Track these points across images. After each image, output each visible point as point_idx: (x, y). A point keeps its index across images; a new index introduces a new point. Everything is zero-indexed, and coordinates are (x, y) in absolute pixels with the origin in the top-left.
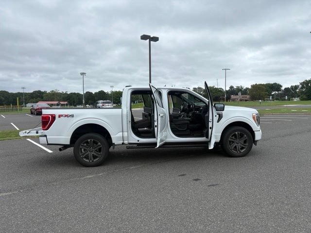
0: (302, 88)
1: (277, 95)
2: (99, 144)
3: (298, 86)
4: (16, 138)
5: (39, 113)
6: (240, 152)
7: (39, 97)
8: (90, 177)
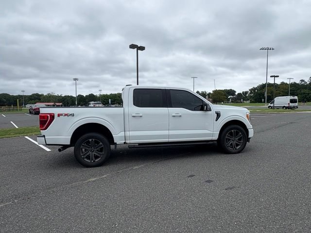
0: (250, 93)
1: (232, 99)
2: (101, 143)
3: (248, 92)
4: (14, 135)
5: (37, 112)
6: (236, 149)
7: (37, 99)
8: (94, 179)
